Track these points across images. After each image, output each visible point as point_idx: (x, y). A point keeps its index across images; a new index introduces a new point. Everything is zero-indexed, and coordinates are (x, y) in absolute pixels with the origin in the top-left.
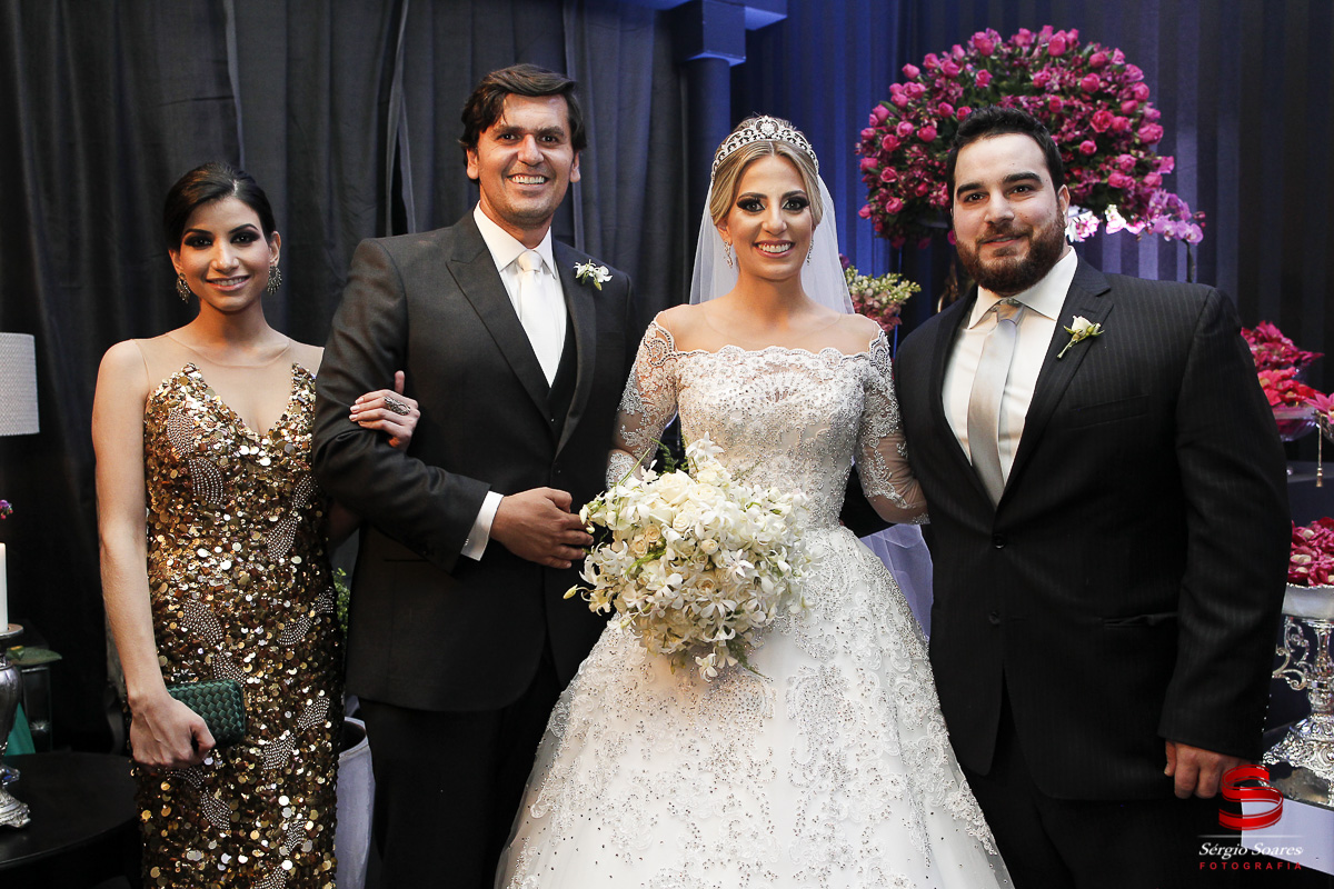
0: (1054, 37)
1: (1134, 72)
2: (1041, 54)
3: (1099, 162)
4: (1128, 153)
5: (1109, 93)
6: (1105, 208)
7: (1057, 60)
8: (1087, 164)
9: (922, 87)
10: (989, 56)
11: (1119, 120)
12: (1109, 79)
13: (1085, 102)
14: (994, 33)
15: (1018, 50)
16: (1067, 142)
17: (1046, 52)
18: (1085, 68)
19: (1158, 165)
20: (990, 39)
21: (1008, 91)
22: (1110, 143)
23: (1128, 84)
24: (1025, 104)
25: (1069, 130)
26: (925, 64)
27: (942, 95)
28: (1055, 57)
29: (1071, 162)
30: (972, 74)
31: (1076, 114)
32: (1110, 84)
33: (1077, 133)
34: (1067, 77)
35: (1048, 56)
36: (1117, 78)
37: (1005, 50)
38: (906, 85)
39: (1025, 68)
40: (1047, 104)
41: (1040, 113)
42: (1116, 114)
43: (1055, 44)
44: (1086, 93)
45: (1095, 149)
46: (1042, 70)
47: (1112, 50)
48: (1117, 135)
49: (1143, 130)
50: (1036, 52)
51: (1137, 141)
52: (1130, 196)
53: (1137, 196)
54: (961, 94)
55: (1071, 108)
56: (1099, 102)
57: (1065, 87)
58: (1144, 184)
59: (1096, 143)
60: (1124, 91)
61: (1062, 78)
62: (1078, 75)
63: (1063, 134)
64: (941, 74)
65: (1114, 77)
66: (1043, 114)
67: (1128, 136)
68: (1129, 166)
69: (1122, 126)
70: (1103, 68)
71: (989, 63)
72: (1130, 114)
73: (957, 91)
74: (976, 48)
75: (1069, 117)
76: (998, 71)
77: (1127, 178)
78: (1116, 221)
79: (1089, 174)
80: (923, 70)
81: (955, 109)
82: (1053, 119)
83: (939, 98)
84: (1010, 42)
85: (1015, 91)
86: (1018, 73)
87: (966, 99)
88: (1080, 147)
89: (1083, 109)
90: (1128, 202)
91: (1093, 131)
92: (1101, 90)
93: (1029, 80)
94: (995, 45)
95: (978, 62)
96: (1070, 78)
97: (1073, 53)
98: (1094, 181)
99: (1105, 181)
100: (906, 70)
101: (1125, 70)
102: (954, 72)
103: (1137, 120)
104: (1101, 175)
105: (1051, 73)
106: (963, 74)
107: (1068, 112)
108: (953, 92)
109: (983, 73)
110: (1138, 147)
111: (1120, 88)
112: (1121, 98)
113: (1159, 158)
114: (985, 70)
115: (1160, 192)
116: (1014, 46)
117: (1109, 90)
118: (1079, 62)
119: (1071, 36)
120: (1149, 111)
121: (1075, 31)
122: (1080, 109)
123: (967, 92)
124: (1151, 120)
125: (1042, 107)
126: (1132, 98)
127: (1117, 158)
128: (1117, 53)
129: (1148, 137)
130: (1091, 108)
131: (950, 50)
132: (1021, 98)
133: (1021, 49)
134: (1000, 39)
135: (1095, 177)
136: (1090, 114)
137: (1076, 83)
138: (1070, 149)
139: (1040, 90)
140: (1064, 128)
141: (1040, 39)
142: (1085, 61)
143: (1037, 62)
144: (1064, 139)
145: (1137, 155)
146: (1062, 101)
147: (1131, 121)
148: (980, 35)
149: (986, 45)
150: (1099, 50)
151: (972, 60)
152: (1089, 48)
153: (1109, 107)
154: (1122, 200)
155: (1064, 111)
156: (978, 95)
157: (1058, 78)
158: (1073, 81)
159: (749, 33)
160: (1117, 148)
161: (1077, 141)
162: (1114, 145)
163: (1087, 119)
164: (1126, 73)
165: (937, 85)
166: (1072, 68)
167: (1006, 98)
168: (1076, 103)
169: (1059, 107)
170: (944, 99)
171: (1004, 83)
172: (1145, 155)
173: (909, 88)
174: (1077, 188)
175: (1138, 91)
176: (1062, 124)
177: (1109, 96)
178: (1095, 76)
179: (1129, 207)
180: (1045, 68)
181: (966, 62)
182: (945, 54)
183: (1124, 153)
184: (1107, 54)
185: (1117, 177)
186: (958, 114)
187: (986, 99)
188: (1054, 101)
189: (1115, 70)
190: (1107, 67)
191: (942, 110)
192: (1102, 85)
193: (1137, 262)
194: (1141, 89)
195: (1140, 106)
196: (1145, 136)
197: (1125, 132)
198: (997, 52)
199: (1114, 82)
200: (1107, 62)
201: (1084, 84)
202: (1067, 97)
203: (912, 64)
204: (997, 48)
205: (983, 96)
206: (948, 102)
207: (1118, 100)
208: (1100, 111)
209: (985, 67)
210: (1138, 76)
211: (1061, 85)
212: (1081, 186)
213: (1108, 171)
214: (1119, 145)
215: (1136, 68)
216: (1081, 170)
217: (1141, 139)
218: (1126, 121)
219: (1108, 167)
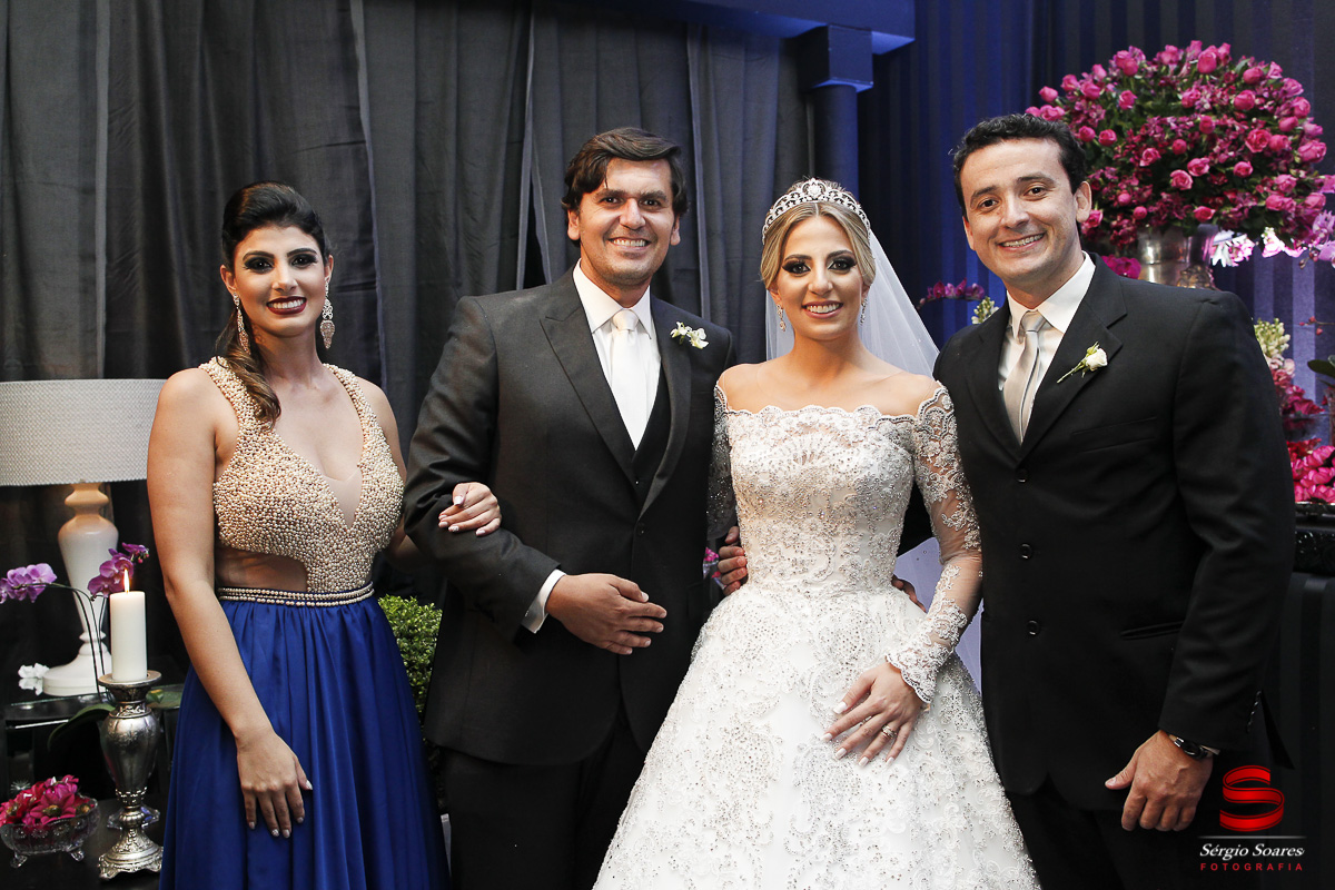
0: (1204, 53)
1: (1293, 85)
2: (1189, 71)
3: (1256, 184)
4: (1287, 173)
5: (1265, 110)
6: (1262, 231)
7: (1207, 77)
8: (1241, 187)
9: (1061, 111)
10: (1132, 76)
11: (1276, 138)
12: (1266, 95)
13: (1239, 121)
14: (1137, 51)
15: (1164, 68)
16: (1219, 163)
17: (1196, 69)
18: (1238, 84)
19: (1321, 184)
20: (1133, 57)
21: (1153, 112)
22: (1267, 163)
23: (1286, 99)
24: (1173, 125)
25: (1222, 151)
26: (1063, 86)
27: (1082, 118)
28: (1205, 74)
29: (1225, 184)
30: (1114, 95)
31: (1229, 134)
32: (1266, 100)
33: (1231, 154)
34: (1219, 95)
35: (1198, 73)
36: (1275, 93)
37: (1149, 69)
38: (1044, 108)
39: (1173, 87)
40: (1197, 124)
41: (1189, 134)
42: (1274, 132)
43: (1205, 60)
44: (1240, 111)
45: (1251, 170)
46: (1191, 89)
47: (1268, 63)
48: (1275, 155)
49: (1303, 148)
50: (1185, 69)
51: (1297, 160)
52: (1290, 219)
53: (1298, 219)
54: (1102, 116)
55: (1224, 128)
56: (1254, 120)
57: (1216, 105)
58: (1306, 206)
59: (1252, 165)
60: (1282, 107)
61: (1213, 96)
62: (1231, 93)
63: (1215, 155)
64: (1081, 96)
65: (1271, 93)
66: (1193, 135)
67: (1287, 155)
68: (1289, 186)
69: (1280, 145)
70: (1259, 85)
71: (1132, 83)
72: (1288, 132)
73: (1098, 113)
74: (1118, 67)
75: (1221, 137)
76: (1142, 90)
77: (1286, 200)
78: (1273, 244)
79: (1244, 197)
80: (1062, 93)
81: (1097, 132)
82: (1204, 140)
83: (1080, 121)
84: (1155, 60)
85: (1162, 112)
86: (1164, 93)
87: (1108, 122)
88: (1234, 169)
89: (1237, 128)
90: (1288, 225)
91: (1249, 150)
92: (1257, 107)
93: (1179, 100)
94: (1139, 63)
95: (1120, 82)
96: (1222, 95)
97: (1224, 69)
98: (1250, 204)
99: (1263, 204)
100: (1044, 93)
101: (1282, 85)
102: (1095, 94)
103: (1297, 137)
104: (1258, 197)
105: (1201, 91)
106: (1104, 96)
107: (1221, 132)
108: (1095, 115)
109: (1127, 94)
110: (1298, 167)
111: (1279, 105)
112: (1278, 115)
113: (1323, 177)
114: (1128, 91)
115: (1325, 215)
116: (1160, 64)
117: (1266, 107)
118: (1232, 78)
119: (1223, 50)
120: (1309, 126)
121: (1226, 45)
122: (1234, 129)
123: (1109, 114)
124: (1312, 137)
125: (1191, 128)
126: (1291, 114)
127: (1275, 178)
128: (1274, 66)
129: (1311, 154)
130: (1246, 127)
131: (1089, 70)
132: (1169, 119)
133: (1168, 67)
134: (1144, 57)
135: (1251, 200)
136: (1245, 133)
137: (1229, 101)
138: (1224, 172)
139: (1190, 110)
140: (1216, 149)
141: (1188, 55)
142: (1238, 77)
143: (1185, 80)
144: (1216, 161)
145: (1298, 174)
146: (1214, 120)
147: (1290, 138)
148: (1122, 54)
149: (1130, 64)
150: (1253, 64)
151: (1114, 80)
152: (1242, 63)
153: (1266, 125)
154: (1281, 223)
155: (1216, 131)
156: (1121, 116)
157: (1208, 96)
158: (1225, 99)
159: (875, 57)
160: (1274, 168)
161: (1231, 162)
162: (1272, 164)
163: (1241, 138)
164: (1284, 88)
165: (1077, 108)
166: (1224, 85)
167: (1153, 120)
168: (1229, 122)
169: (1211, 128)
170: (1085, 123)
171: (1150, 103)
172: (1306, 175)
173: (1047, 111)
174: (1231, 213)
175: (1298, 107)
176: (1214, 145)
177: (1265, 113)
178: (1251, 93)
179: (1289, 231)
180: (1194, 86)
181: (1108, 83)
182: (1085, 75)
183: (1282, 173)
184: (1262, 68)
185: (1275, 199)
186: (1100, 138)
187: (1130, 120)
188: (1205, 121)
189: (1272, 85)
190: (1263, 83)
191: (1082, 134)
192: (1257, 101)
193: (1291, 286)
194: (1302, 104)
195: (1300, 122)
196: (1305, 154)
197: (1284, 151)
198: (1141, 71)
199: (1270, 98)
200: (1263, 77)
201: (1238, 101)
202: (1219, 116)
203: (1050, 87)
204: (1141, 66)
205: (1128, 117)
206: (1089, 126)
207: (1275, 117)
208: (1256, 130)
209: (1129, 86)
210: (1297, 90)
211: (1211, 103)
212: (1236, 209)
213: (1266, 193)
214: (1277, 164)
215: (1295, 82)
216: (1236, 193)
217: (1301, 158)
218: (1284, 139)
219: (1265, 189)
